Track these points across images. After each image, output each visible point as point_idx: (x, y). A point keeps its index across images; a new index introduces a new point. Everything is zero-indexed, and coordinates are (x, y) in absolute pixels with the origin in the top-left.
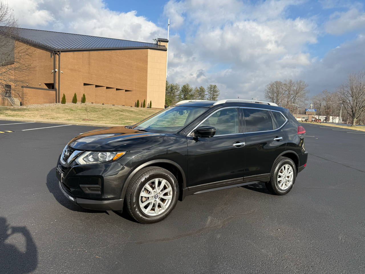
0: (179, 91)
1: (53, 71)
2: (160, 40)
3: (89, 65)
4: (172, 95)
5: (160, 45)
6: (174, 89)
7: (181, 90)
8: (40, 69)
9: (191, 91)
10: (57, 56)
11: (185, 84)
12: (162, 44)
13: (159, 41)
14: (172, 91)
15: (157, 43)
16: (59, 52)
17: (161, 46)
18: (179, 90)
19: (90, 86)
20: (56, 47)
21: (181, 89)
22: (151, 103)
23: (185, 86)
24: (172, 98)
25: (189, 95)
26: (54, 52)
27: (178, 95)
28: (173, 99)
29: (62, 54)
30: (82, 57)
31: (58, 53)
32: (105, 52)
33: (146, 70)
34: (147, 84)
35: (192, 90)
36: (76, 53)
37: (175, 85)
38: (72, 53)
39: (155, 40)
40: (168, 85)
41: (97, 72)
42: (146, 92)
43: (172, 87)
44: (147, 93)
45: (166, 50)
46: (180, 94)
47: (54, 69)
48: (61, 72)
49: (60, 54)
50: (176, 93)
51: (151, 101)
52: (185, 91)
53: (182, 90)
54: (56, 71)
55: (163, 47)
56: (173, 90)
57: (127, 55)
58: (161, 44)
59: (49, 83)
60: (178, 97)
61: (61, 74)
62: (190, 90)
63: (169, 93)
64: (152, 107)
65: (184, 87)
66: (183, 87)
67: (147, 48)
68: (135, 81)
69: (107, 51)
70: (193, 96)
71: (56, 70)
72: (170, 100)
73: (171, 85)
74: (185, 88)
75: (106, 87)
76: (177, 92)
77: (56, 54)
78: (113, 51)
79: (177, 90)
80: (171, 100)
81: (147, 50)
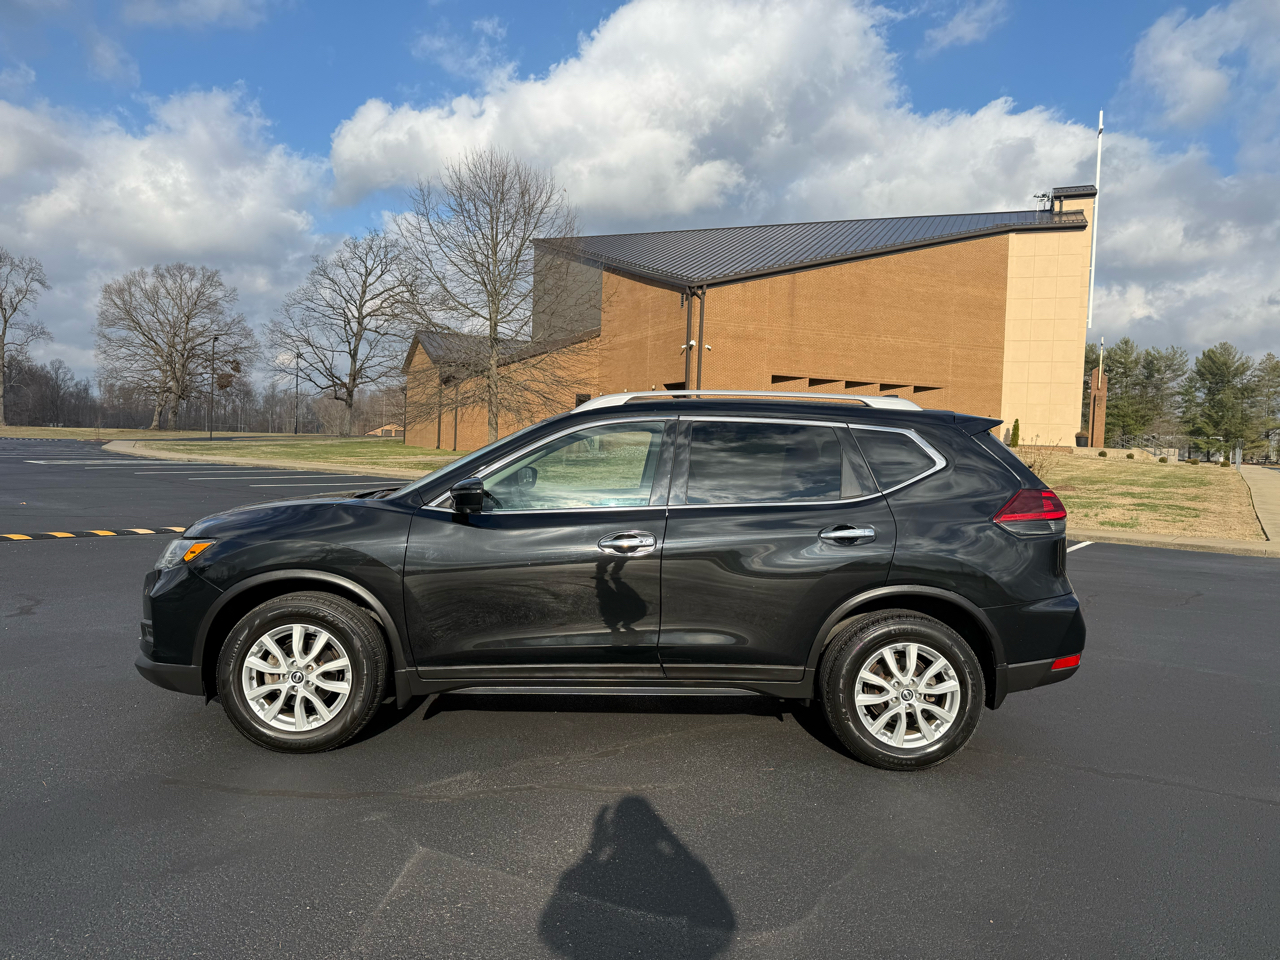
0: (1186, 376)
1: (684, 347)
2: (1061, 195)
3: (792, 315)
4: (1151, 392)
5: (1061, 213)
6: (1158, 371)
7: (1194, 368)
8: (655, 345)
9: (1243, 373)
10: (696, 301)
11: (1212, 347)
12: (1069, 205)
13: (1057, 197)
14: (1149, 376)
15: (1052, 206)
16: (701, 287)
17: (1067, 214)
18: (1184, 373)
19: (791, 383)
20: (696, 274)
21: (1191, 365)
22: (1016, 427)
23: (1213, 352)
24: (1149, 406)
25: (1234, 387)
26: (688, 291)
27: (1179, 393)
28: (1156, 407)
29: (711, 292)
30: (770, 293)
31: (700, 292)
32: (846, 266)
33: (1000, 309)
34: (1002, 357)
35: (1248, 368)
36: (750, 284)
37: (1164, 352)
38: (739, 285)
39: (1044, 196)
40: (1135, 355)
41: (817, 334)
42: (998, 388)
43: (1151, 362)
44: (1000, 390)
45: (1082, 227)
46: (1191, 387)
47: (688, 343)
48: (707, 346)
49: (704, 293)
50: (1171, 384)
51: (1017, 421)
52: (1213, 375)
53: (1199, 373)
54: (691, 347)
55: (1073, 218)
56: (1156, 375)
57: (926, 267)
58: (1064, 209)
59: (674, 382)
60: (1178, 398)
61: (705, 353)
62: (1237, 369)
63: (1137, 384)
64: (1020, 442)
65: (1209, 356)
66: (1201, 356)
67: (1007, 229)
68: (954, 354)
69: (853, 264)
70: (1253, 391)
71: (693, 342)
72: (1142, 413)
73: (1148, 354)
74: (1214, 362)
75: (843, 383)
76: (1173, 379)
77: (694, 294)
78: (874, 260)
79: (1174, 371)
80: (1143, 417)
81: (1005, 236)
